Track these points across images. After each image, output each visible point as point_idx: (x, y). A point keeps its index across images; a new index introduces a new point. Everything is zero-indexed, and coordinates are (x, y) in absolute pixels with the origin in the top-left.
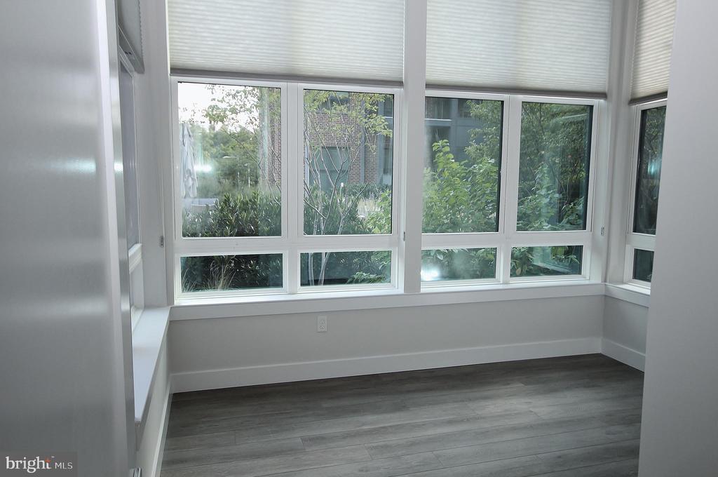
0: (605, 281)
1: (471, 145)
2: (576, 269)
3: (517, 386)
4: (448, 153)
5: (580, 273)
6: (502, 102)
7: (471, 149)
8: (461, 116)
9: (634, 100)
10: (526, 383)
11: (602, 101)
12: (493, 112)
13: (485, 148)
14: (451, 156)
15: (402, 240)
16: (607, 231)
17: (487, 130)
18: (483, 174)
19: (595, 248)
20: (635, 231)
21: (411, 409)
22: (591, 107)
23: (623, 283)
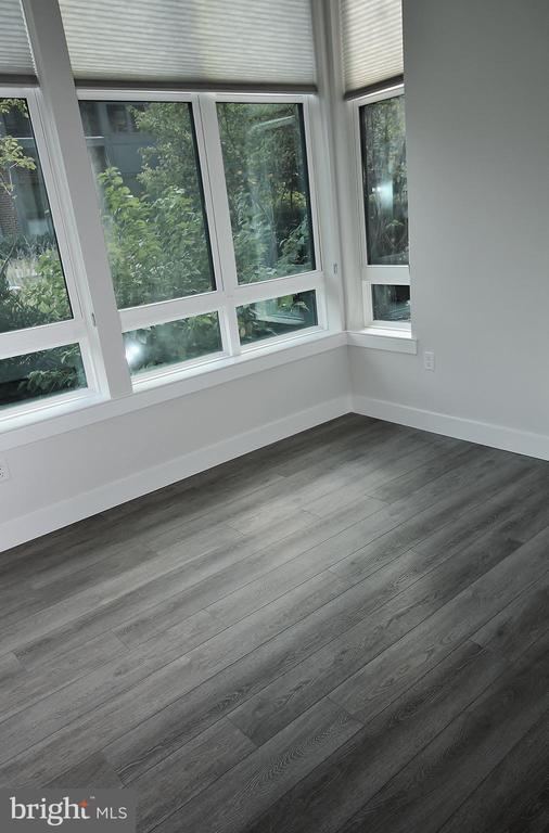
0: (346, 329)
1: (144, 171)
2: (310, 319)
3: (277, 480)
4: (121, 185)
5: (316, 324)
6: (190, 104)
7: (146, 176)
8: (115, 130)
9: (351, 94)
10: (287, 475)
11: (312, 96)
12: (165, 121)
13: (164, 174)
14: (127, 190)
15: (92, 324)
16: (341, 267)
17: (162, 148)
18: (173, 210)
19: (330, 290)
20: (369, 264)
21: (159, 553)
22: (300, 105)
23: (364, 327)
